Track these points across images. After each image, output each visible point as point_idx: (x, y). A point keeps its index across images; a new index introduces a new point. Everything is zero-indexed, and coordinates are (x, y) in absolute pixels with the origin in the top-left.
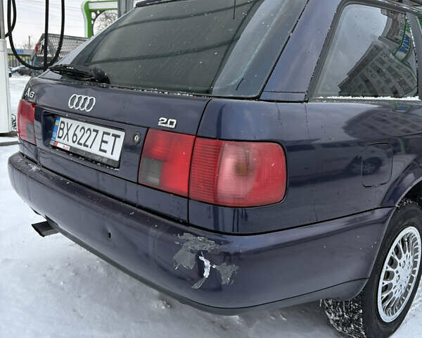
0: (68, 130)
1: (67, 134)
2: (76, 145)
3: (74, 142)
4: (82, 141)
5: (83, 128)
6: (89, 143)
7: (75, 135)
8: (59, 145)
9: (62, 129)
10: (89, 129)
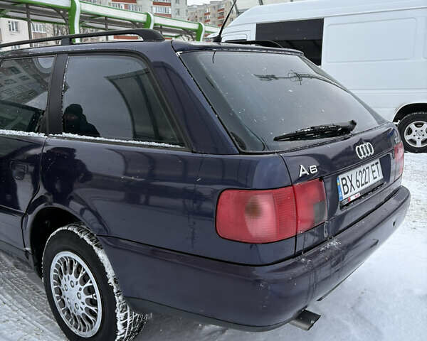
0: (351, 182)
1: (352, 185)
2: (361, 188)
3: (359, 187)
4: (363, 182)
5: (360, 171)
6: (367, 180)
7: (357, 181)
8: (352, 198)
9: (346, 185)
10: (364, 170)
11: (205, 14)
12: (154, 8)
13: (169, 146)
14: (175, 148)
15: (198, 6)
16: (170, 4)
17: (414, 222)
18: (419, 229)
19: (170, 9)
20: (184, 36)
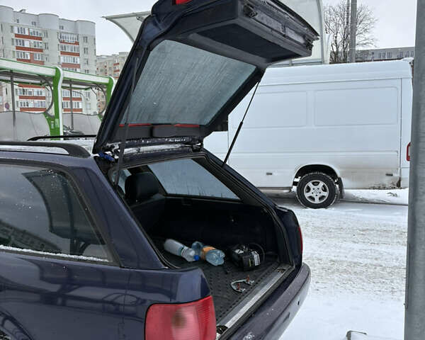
11: (115, 65)
12: (62, 58)
13: (98, 260)
14: (103, 262)
15: (107, 56)
16: (78, 55)
17: (317, 282)
18: (321, 290)
19: (78, 59)
20: (94, 89)
